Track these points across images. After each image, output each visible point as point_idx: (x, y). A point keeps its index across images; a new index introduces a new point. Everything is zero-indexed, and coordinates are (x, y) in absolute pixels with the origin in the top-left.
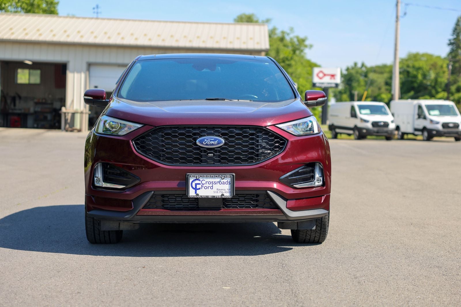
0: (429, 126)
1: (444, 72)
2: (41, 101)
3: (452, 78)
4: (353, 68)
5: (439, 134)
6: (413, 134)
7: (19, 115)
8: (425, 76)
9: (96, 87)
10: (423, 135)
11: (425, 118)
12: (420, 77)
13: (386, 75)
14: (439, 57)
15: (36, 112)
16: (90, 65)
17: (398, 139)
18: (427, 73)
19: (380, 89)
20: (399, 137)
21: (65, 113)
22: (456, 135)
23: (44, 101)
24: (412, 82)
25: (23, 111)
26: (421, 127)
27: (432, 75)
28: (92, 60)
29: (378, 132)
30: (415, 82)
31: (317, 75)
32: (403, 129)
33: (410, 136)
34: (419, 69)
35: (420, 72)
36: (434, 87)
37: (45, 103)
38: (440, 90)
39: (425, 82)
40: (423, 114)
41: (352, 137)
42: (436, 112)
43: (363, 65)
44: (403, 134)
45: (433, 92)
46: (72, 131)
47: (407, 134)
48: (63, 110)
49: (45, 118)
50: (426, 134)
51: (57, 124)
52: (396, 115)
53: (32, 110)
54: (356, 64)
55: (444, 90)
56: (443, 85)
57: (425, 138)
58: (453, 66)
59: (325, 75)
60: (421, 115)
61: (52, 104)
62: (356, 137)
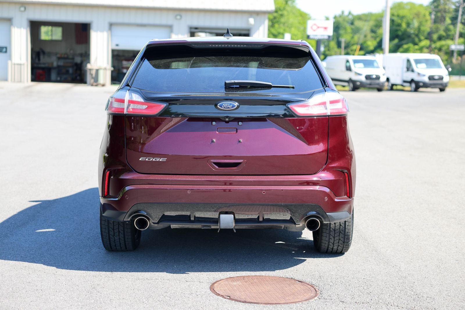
0: (417, 78)
1: (426, 21)
2: (63, 56)
3: (434, 26)
4: (340, 16)
5: (425, 85)
6: (402, 85)
7: (43, 69)
8: (408, 25)
9: (117, 45)
10: (411, 86)
11: (413, 71)
12: (404, 25)
13: (372, 23)
14: (421, 6)
15: (59, 67)
16: (111, 25)
17: (388, 90)
18: (410, 22)
19: (365, 36)
20: (389, 88)
21: (90, 70)
22: (441, 87)
23: (66, 56)
24: (397, 30)
25: (46, 65)
26: (409, 79)
27: (416, 24)
28: (114, 20)
29: (370, 84)
30: (400, 30)
31: (312, 28)
32: (393, 81)
33: (399, 87)
34: (402, 18)
35: (405, 20)
36: (417, 35)
37: (67, 58)
38: (422, 38)
39: (408, 30)
40: (411, 67)
41: (347, 88)
42: (423, 65)
43: (350, 13)
44: (393, 85)
45: (416, 40)
46: (96, 86)
47: (396, 85)
48: (89, 66)
49: (67, 72)
50: (413, 85)
51: (78, 78)
52: (386, 68)
53: (55, 64)
54: (343, 12)
55: (426, 38)
56: (426, 34)
57: (413, 89)
58: (435, 15)
59: (318, 27)
60: (409, 68)
61: (73, 59)
62: (351, 89)
